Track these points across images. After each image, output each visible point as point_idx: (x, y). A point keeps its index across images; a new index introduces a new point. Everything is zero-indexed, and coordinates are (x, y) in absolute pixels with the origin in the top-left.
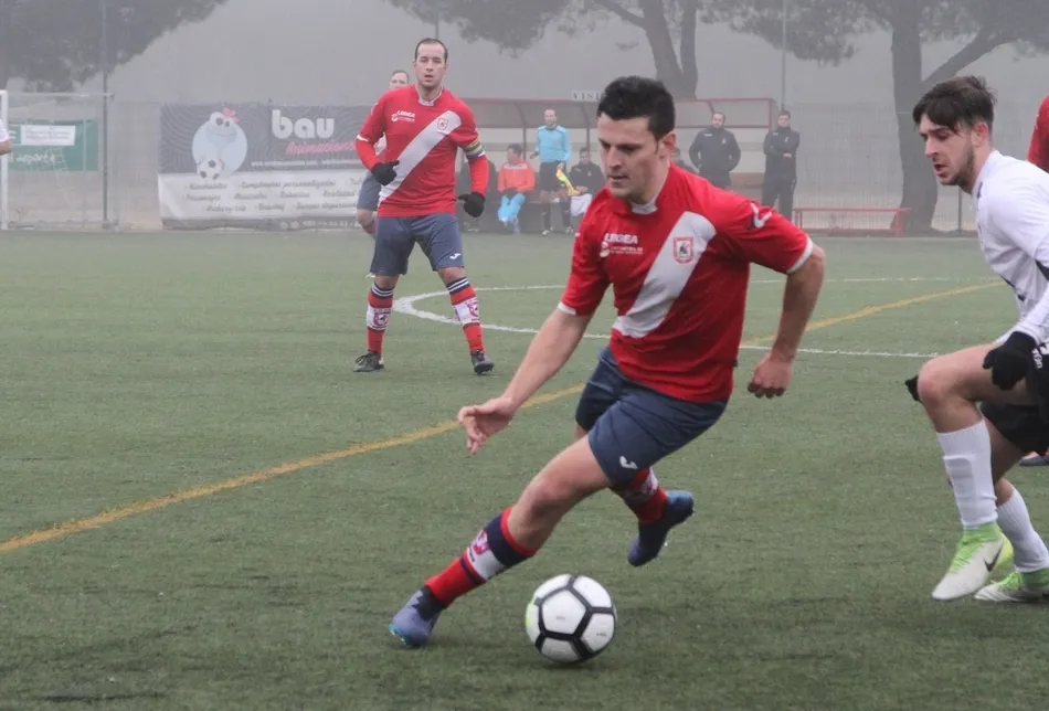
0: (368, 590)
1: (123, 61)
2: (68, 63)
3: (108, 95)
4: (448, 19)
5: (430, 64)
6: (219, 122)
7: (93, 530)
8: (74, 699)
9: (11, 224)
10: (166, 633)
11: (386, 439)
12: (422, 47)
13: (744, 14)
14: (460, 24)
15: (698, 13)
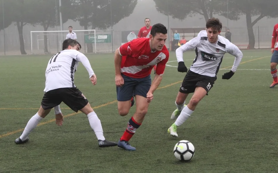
0: (160, 113)
1: (115, 24)
2: (106, 25)
3: (112, 30)
4: (170, 15)
5: (148, 22)
6: (132, 34)
7: (112, 104)
8: (110, 133)
9: (97, 52)
10: (125, 121)
11: (162, 87)
12: (146, 20)
13: (221, 13)
14: (172, 16)
15: (213, 13)
